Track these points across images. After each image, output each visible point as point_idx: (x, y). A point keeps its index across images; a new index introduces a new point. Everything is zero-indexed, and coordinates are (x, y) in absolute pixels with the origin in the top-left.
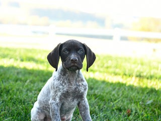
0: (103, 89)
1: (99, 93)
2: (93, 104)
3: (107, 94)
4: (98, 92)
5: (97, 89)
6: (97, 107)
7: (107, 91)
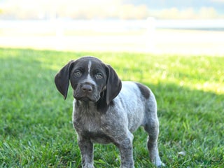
0: (211, 106)
1: (206, 112)
2: (196, 126)
3: (216, 112)
4: (204, 110)
5: (203, 105)
6: (200, 130)
7: (216, 109)
